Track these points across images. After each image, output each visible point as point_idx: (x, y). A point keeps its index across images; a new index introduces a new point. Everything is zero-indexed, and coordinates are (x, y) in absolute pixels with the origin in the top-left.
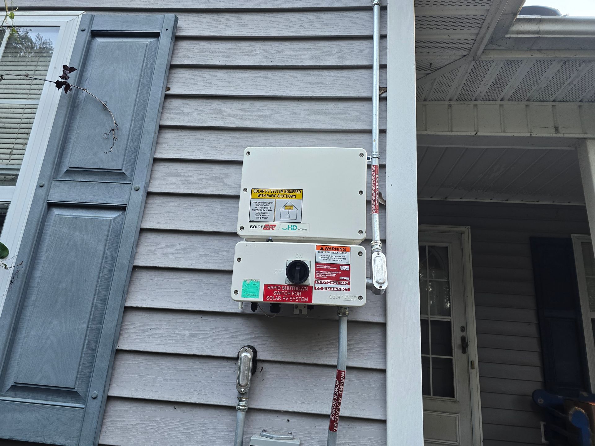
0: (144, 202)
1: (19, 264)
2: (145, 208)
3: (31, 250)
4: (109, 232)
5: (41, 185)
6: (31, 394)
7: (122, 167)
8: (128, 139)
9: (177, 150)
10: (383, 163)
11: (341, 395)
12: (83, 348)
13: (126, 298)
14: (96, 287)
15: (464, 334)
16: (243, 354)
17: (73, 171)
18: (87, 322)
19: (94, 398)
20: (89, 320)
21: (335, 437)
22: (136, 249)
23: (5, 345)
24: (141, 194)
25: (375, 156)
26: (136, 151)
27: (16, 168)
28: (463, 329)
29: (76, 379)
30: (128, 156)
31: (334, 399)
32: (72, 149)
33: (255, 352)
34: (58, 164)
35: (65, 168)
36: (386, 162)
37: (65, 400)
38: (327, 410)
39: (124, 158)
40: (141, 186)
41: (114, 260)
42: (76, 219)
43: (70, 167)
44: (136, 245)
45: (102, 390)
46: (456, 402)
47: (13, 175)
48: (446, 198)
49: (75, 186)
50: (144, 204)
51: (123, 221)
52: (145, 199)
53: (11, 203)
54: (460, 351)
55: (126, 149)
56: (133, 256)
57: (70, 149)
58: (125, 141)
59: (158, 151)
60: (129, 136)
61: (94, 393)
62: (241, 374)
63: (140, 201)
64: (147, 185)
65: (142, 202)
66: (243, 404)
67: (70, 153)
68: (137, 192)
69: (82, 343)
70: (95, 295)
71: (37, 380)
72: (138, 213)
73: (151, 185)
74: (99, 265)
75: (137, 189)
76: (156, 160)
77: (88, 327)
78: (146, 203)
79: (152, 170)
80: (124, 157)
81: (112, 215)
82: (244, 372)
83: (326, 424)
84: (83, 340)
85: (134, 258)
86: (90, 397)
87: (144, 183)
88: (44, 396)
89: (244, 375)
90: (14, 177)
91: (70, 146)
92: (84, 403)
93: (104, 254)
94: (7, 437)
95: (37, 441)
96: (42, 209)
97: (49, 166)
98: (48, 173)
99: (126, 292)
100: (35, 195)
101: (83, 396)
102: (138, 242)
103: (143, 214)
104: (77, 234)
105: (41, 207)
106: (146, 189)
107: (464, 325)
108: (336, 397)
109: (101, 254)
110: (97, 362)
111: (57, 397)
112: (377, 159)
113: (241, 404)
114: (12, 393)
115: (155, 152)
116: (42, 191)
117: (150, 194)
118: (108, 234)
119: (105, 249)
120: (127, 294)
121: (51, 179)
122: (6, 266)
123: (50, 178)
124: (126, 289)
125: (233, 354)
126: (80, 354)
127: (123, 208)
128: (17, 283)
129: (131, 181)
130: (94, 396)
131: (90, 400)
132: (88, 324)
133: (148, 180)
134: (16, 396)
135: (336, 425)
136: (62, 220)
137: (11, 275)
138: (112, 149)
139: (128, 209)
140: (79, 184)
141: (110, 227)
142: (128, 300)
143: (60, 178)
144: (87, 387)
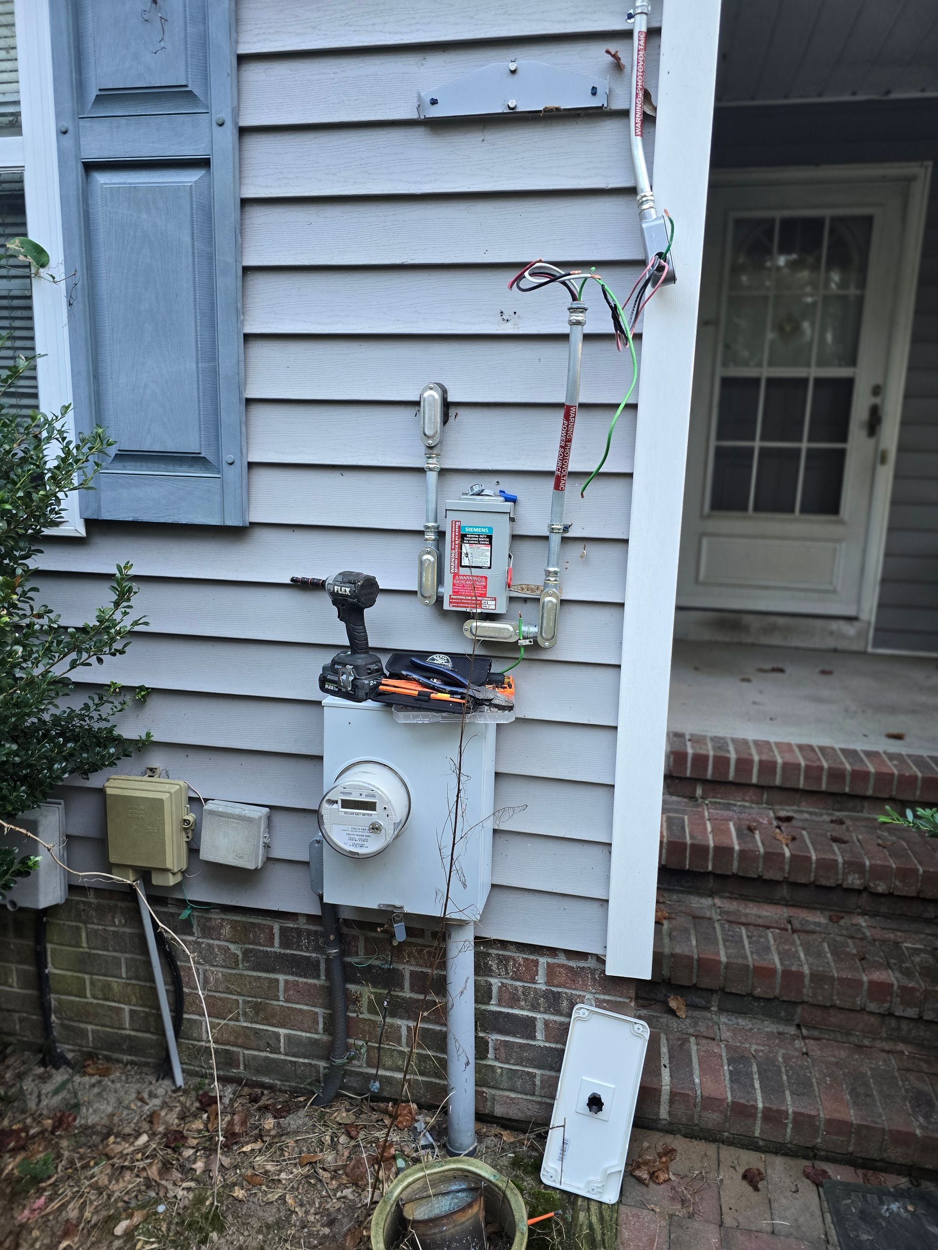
0: (237, 147)
1: (70, 275)
2: (240, 159)
3: (81, 250)
4: (192, 208)
5: (64, 129)
6: (144, 464)
7: (187, 81)
8: (185, 17)
9: (276, 32)
10: (655, 25)
11: (570, 441)
12: (199, 398)
13: (243, 321)
14: (195, 305)
15: (877, 400)
16: (426, 395)
17: (107, 96)
18: (194, 360)
19: (231, 464)
20: (197, 357)
21: (562, 497)
22: (241, 236)
23: (90, 399)
24: (228, 134)
25: (639, 11)
26: (204, 42)
27: (12, 99)
28: (877, 391)
29: (200, 441)
30: (192, 56)
31: (561, 447)
32: (95, 51)
33: (444, 392)
34: (80, 86)
35: (93, 93)
36: (661, 21)
37: (191, 469)
38: (551, 465)
39: (187, 61)
40: (225, 114)
41: (211, 258)
42: (134, 189)
43: (100, 90)
44: (240, 230)
45: (239, 453)
46: (842, 522)
47: (12, 114)
48: (888, 92)
49: (118, 127)
50: (237, 152)
51: (210, 186)
52: (237, 141)
53: (26, 168)
54: (863, 433)
55: (186, 41)
56: (239, 250)
57: (91, 50)
58: (181, 24)
59: (243, 37)
60: (185, 11)
61: (230, 458)
62: (426, 421)
63: (230, 146)
64: (236, 112)
65: (234, 149)
66: (434, 461)
67: (92, 59)
68: (221, 128)
69: (195, 390)
70: (196, 318)
71: (147, 445)
72: (232, 170)
73: (242, 112)
74: (190, 268)
75: (220, 122)
76: (243, 59)
77: (198, 367)
78: (240, 150)
79: (238, 82)
80: (186, 58)
81: (190, 178)
82: (430, 418)
83: (551, 482)
84: (195, 386)
85: (242, 252)
86: (224, 463)
87: (230, 110)
88: (163, 466)
89: (430, 423)
90: (12, 118)
91: (89, 46)
92: (219, 473)
93: (193, 249)
94: (130, 519)
95: (170, 521)
96: (77, 174)
97: (66, 90)
98: (68, 106)
99: (240, 311)
100: (59, 149)
101: (216, 464)
102: (241, 225)
103: (240, 171)
104: (144, 216)
105: (75, 171)
106: (235, 121)
107: (879, 381)
108: (563, 444)
109: (190, 250)
110: (223, 416)
111: (181, 466)
112: (644, 16)
113: (430, 461)
114: (120, 465)
115: (237, 42)
116: (68, 140)
117: (243, 131)
118: (192, 213)
119: (193, 239)
120: (243, 314)
121: (76, 117)
122: (54, 278)
123: (74, 115)
124: (239, 305)
125: (414, 398)
126: (196, 405)
127: (204, 163)
128: (78, 305)
129: (207, 107)
130: (230, 461)
131: (225, 467)
132: (197, 363)
133: (235, 104)
134: (124, 468)
135: (563, 482)
136: (115, 192)
137: (64, 293)
138: (162, 44)
139: (214, 163)
140: (123, 121)
141: (192, 201)
142: (246, 323)
143: (89, 112)
144: (218, 451)
